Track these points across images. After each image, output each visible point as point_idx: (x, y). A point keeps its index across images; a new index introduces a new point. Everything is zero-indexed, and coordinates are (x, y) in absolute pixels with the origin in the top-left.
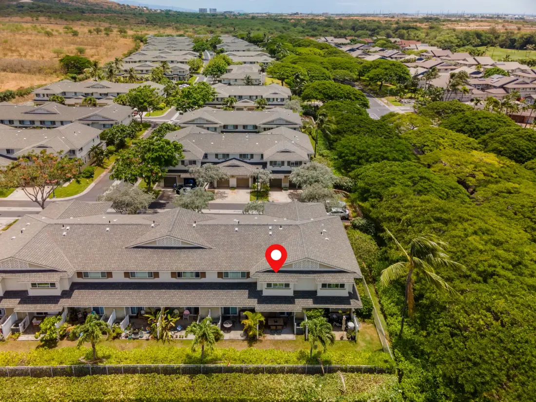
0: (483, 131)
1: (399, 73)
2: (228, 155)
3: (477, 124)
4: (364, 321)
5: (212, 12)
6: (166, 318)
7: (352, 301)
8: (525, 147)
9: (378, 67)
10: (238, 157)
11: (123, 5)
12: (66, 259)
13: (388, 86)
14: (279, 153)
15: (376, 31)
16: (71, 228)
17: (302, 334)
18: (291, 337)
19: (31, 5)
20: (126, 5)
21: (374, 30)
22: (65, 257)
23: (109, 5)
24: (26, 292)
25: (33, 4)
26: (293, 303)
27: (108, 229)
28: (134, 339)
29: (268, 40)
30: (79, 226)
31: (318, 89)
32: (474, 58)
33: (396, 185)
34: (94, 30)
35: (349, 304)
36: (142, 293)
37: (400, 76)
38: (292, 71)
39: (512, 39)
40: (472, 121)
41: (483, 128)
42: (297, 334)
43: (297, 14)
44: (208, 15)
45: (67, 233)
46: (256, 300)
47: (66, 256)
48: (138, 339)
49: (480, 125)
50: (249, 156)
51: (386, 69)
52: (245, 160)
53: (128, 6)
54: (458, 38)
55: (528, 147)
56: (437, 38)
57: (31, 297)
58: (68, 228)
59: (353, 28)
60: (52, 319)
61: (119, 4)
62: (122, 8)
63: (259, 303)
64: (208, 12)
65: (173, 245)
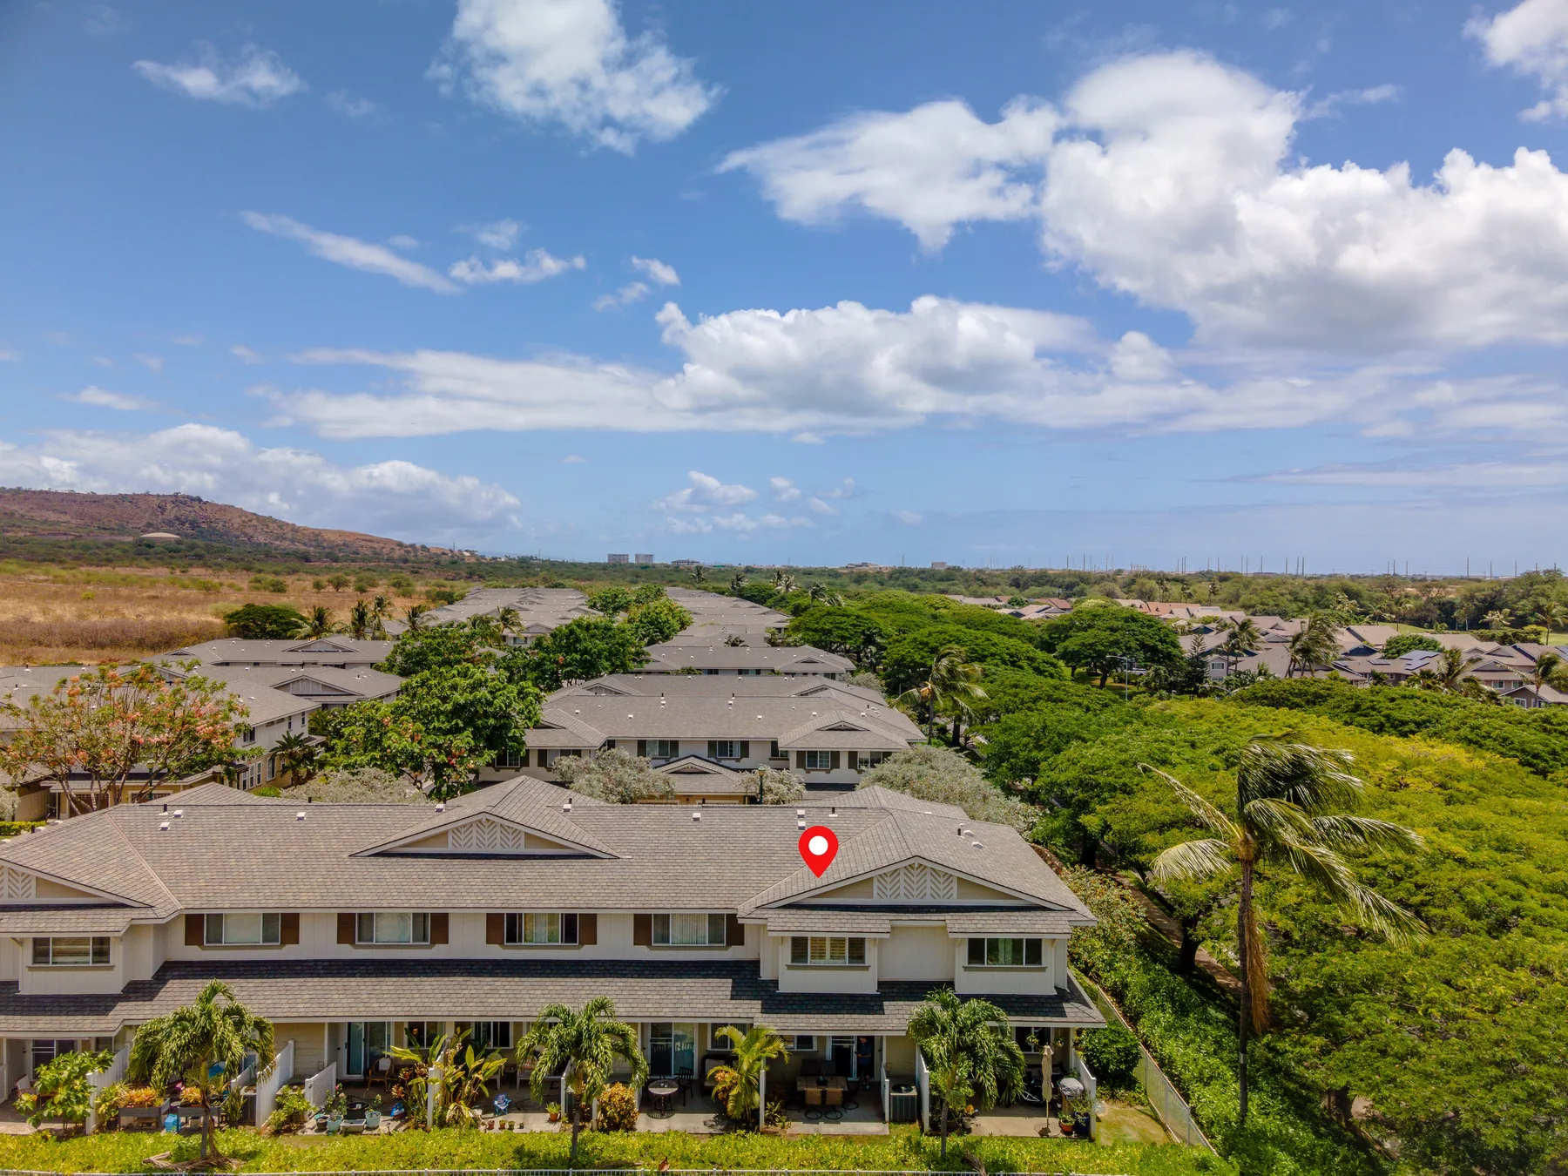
0: (1406, 729)
1: (1151, 642)
2: (674, 745)
3: (1385, 712)
4: (1113, 1097)
5: (643, 561)
6: (459, 1059)
7: (1068, 1007)
8: (1541, 747)
9: (1090, 626)
10: (704, 752)
11: (413, 546)
12: (159, 882)
13: (1124, 689)
14: (822, 733)
15: (1077, 589)
16: (187, 814)
17: (912, 1121)
18: (873, 1128)
19: (173, 546)
20: (418, 546)
21: (1070, 587)
22: (156, 878)
23: (376, 545)
24: (14, 984)
25: (179, 542)
26: (881, 1010)
27: (301, 814)
28: (346, 1132)
29: (788, 587)
30: (214, 810)
31: (926, 644)
32: (1349, 629)
33: (1174, 766)
34: (330, 581)
35: (1062, 1014)
36: (389, 984)
37: (1154, 649)
38: (854, 625)
39: (1444, 604)
40: (1373, 708)
41: (1406, 718)
42: (896, 1120)
43: (865, 564)
44: (632, 565)
45: (175, 825)
46: (758, 1004)
47: (161, 876)
48: (357, 1132)
49: (1396, 714)
50: (737, 751)
51: (1112, 630)
52: (723, 763)
53: (424, 547)
54: (1296, 600)
55: (1547, 746)
56: (1241, 599)
57: (24, 997)
58: (178, 812)
59: (1016, 584)
60: (82, 1057)
61: (400, 545)
62: (408, 552)
63: (766, 1009)
64: (632, 560)
65: (498, 850)
